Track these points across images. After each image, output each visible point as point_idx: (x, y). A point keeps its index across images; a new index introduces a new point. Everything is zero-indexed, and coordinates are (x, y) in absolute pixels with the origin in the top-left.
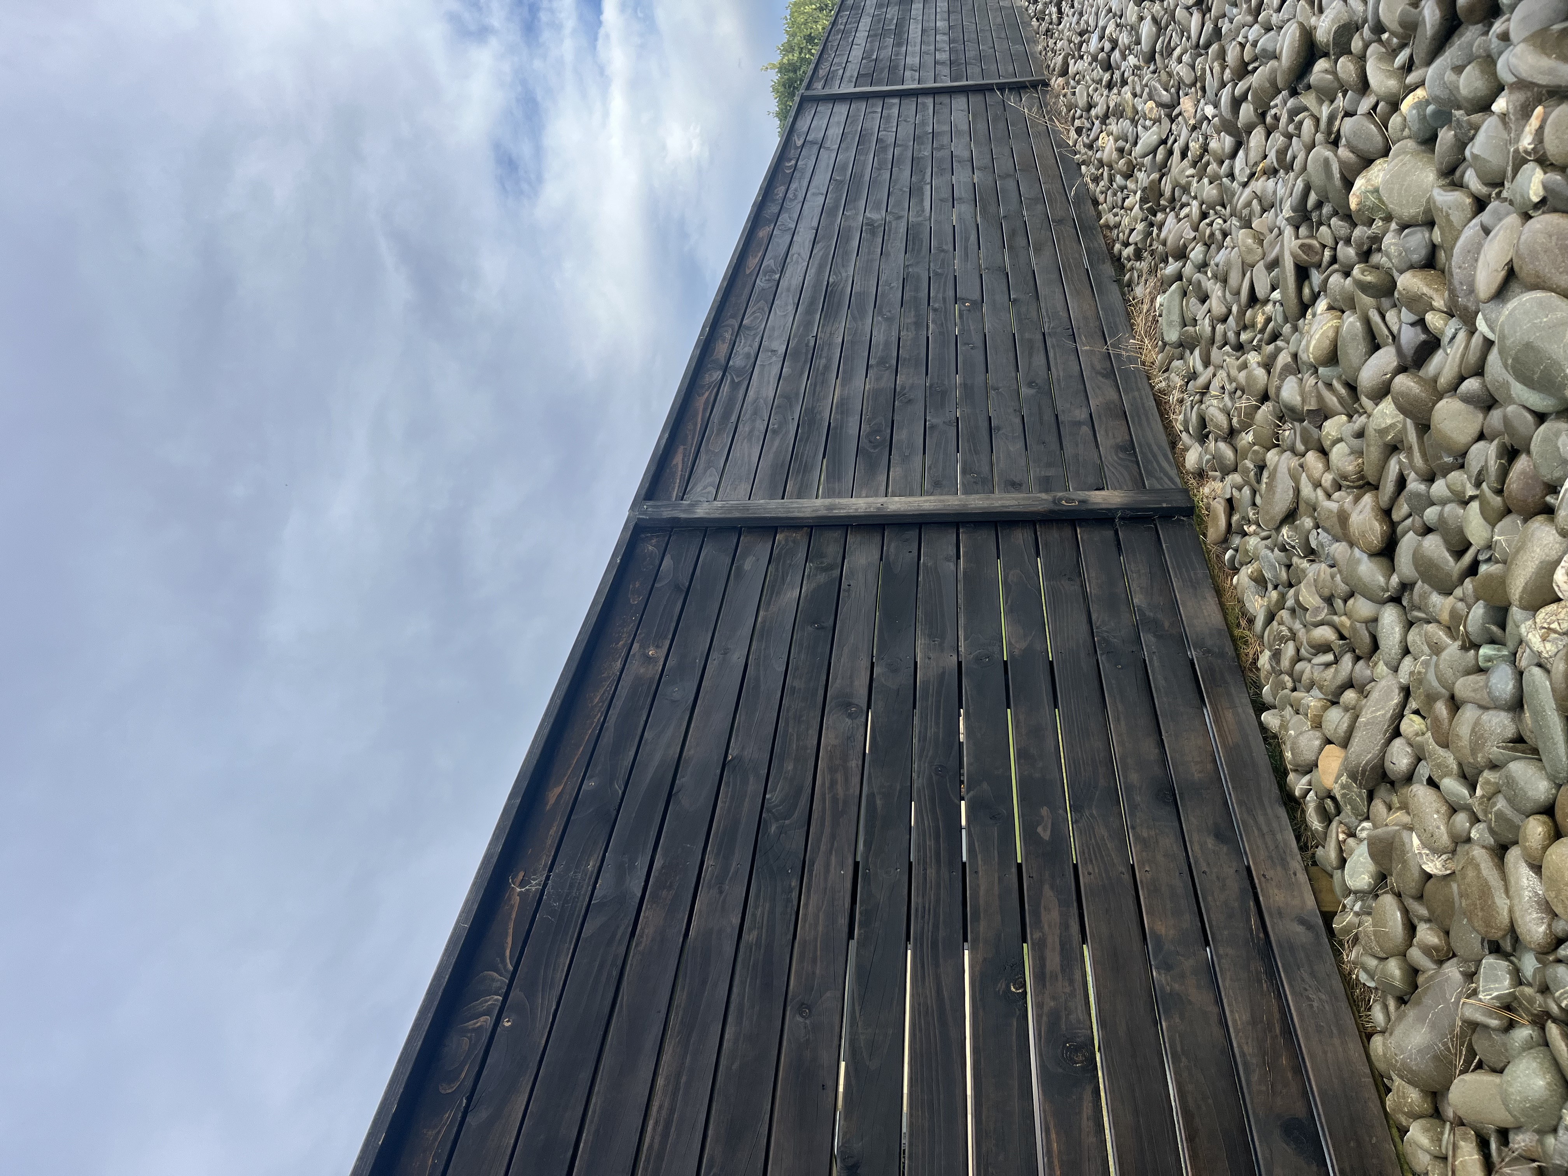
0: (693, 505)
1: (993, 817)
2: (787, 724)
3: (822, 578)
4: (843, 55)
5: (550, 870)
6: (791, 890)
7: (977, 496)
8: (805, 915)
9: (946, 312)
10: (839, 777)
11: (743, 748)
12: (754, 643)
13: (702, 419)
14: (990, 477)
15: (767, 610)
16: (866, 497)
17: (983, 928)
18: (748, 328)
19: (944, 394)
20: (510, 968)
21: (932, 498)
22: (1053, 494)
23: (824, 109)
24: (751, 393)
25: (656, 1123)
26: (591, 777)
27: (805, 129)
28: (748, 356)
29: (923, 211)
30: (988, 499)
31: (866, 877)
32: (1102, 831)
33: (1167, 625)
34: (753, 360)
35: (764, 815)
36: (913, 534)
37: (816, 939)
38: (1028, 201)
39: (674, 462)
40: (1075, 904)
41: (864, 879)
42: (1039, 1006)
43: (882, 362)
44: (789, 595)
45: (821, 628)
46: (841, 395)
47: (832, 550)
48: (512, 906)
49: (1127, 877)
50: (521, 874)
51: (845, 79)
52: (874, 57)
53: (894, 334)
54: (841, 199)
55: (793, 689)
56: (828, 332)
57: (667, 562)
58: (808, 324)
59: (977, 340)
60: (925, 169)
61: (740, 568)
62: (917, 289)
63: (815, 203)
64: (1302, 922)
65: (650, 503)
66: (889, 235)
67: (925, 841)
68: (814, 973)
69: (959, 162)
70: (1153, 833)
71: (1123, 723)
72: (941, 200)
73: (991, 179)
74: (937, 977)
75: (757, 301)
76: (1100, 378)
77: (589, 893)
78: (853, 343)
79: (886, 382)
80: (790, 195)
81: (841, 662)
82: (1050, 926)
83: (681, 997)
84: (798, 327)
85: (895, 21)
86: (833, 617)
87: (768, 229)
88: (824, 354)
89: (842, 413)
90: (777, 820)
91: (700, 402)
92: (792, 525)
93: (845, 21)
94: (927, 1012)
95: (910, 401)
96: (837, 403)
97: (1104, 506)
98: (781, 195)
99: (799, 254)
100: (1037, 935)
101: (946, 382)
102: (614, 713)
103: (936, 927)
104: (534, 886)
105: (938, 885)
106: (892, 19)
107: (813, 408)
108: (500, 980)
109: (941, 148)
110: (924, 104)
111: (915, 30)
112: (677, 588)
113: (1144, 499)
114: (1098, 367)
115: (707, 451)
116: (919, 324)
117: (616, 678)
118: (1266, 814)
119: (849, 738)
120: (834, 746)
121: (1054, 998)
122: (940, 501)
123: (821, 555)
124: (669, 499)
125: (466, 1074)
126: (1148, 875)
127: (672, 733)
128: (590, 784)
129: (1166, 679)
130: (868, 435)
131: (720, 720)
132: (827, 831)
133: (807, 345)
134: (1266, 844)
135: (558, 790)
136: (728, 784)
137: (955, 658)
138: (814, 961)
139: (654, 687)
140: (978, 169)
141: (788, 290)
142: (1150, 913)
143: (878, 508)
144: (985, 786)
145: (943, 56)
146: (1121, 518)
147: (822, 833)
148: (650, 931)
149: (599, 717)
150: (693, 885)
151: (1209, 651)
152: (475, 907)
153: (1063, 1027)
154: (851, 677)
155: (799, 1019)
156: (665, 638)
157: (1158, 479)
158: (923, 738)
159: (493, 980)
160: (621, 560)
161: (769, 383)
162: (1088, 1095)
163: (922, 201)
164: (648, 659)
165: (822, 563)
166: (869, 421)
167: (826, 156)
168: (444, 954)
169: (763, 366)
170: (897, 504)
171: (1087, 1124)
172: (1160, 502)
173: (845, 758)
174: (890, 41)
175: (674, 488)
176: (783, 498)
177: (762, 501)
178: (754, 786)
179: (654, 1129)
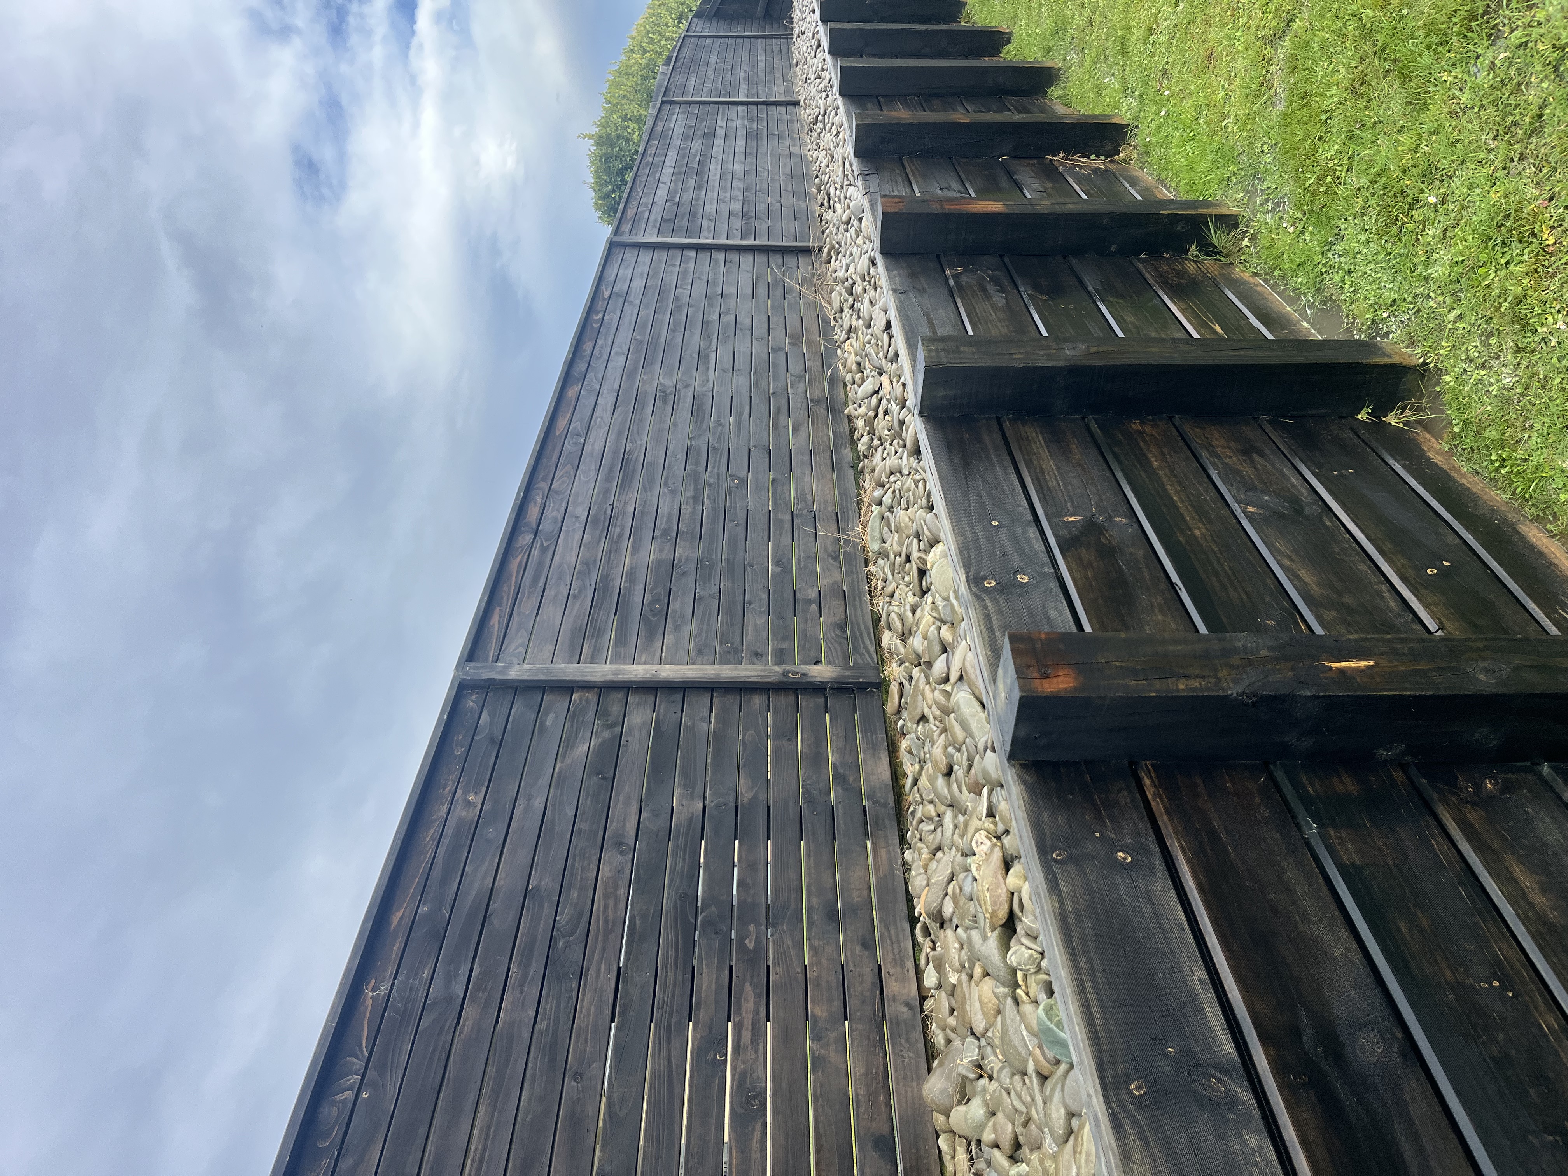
0: (506, 668)
1: (716, 933)
2: (574, 860)
3: (607, 734)
4: (650, 193)
5: (395, 978)
6: (572, 990)
7: (728, 666)
8: (581, 1008)
9: (718, 488)
10: (611, 903)
11: (541, 881)
12: (552, 790)
13: (516, 582)
14: (740, 648)
15: (562, 762)
16: (645, 663)
17: (703, 1015)
18: (557, 492)
19: (711, 567)
20: (367, 1055)
21: (694, 667)
22: (784, 667)
23: (630, 255)
24: (557, 557)
25: (473, 1160)
26: (425, 903)
27: (612, 278)
28: (555, 520)
29: (708, 381)
30: (736, 669)
31: (626, 980)
32: (789, 942)
33: (851, 779)
34: (560, 524)
35: (554, 933)
36: (678, 697)
37: (588, 1026)
38: (793, 378)
39: (491, 623)
40: (765, 996)
41: (623, 981)
42: (734, 1068)
43: (666, 532)
44: (580, 748)
45: (603, 778)
46: (631, 564)
47: (616, 709)
48: (367, 1007)
49: (801, 976)
50: (373, 981)
51: (650, 224)
52: (677, 200)
53: (677, 507)
54: (640, 360)
55: (580, 830)
56: (623, 501)
57: (485, 717)
58: (607, 492)
59: (741, 515)
60: (713, 334)
61: (542, 724)
62: (697, 463)
63: (618, 362)
64: (907, 1004)
65: (472, 664)
66: (678, 404)
67: (668, 952)
68: (585, 1050)
69: (741, 329)
70: (821, 943)
71: (812, 858)
72: (724, 371)
73: (766, 351)
74: (669, 1051)
75: (565, 466)
76: (830, 559)
77: (425, 994)
78: (642, 513)
79: (667, 555)
80: (596, 352)
81: (617, 809)
82: (746, 1012)
83: (491, 1071)
84: (598, 494)
85: (698, 159)
86: (613, 770)
87: (576, 389)
88: (619, 523)
89: (630, 582)
90: (564, 937)
91: (514, 564)
92: (586, 686)
93: (653, 152)
94: (660, 1076)
95: (684, 574)
96: (627, 572)
97: (819, 679)
98: (589, 352)
99: (602, 418)
100: (737, 1019)
101: (714, 557)
102: (442, 850)
103: (671, 1015)
104: (383, 991)
105: (675, 984)
106: (695, 155)
107: (608, 575)
108: (359, 1064)
109: (727, 312)
110: (716, 261)
111: (715, 169)
112: (492, 741)
113: (849, 675)
114: (830, 549)
115: (519, 613)
116: (697, 498)
117: (443, 820)
118: (896, 928)
119: (619, 871)
120: (608, 878)
121: (744, 1063)
122: (700, 670)
123: (607, 714)
124: (486, 660)
125: (336, 1133)
126: (815, 974)
127: (487, 867)
128: (424, 909)
129: (845, 824)
130: (650, 603)
131: (523, 856)
132: (600, 945)
133: (605, 513)
134: (893, 950)
135: (399, 914)
136: (528, 909)
137: (701, 805)
138: (586, 1041)
139: (473, 829)
140: (756, 339)
141: (591, 455)
142: (813, 1002)
143: (653, 675)
144: (713, 908)
145: (737, 206)
146: (830, 688)
147: (596, 947)
148: (469, 1023)
149: (430, 854)
150: (501, 988)
151: (877, 802)
152: (340, 1009)
153: (748, 1082)
154: (624, 821)
155: (573, 1083)
156: (483, 785)
157: (861, 655)
158: (673, 872)
159: (354, 1063)
160: (448, 716)
161: (572, 549)
162: (758, 1127)
163: (708, 369)
164: (469, 804)
165: (607, 721)
166: (652, 590)
167: (629, 312)
168: (317, 1047)
169: (567, 532)
170: (669, 672)
171: (755, 1145)
172: (859, 677)
173: (616, 887)
174: (692, 182)
175: (491, 648)
176: (579, 663)
177: (563, 665)
178: (548, 910)
179: (472, 1164)
